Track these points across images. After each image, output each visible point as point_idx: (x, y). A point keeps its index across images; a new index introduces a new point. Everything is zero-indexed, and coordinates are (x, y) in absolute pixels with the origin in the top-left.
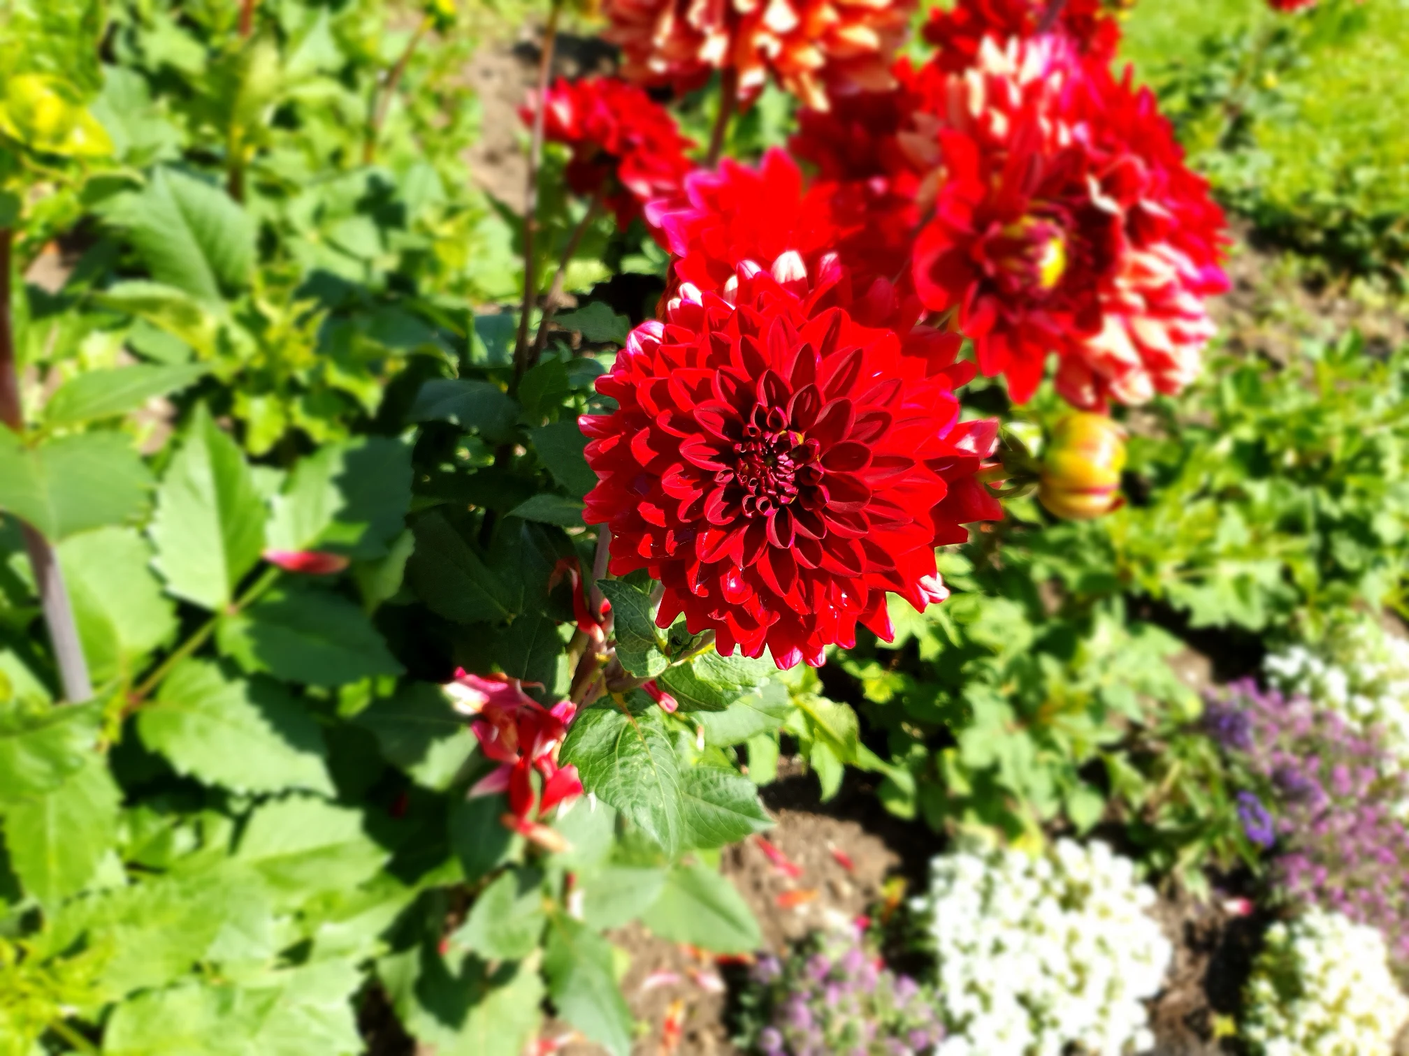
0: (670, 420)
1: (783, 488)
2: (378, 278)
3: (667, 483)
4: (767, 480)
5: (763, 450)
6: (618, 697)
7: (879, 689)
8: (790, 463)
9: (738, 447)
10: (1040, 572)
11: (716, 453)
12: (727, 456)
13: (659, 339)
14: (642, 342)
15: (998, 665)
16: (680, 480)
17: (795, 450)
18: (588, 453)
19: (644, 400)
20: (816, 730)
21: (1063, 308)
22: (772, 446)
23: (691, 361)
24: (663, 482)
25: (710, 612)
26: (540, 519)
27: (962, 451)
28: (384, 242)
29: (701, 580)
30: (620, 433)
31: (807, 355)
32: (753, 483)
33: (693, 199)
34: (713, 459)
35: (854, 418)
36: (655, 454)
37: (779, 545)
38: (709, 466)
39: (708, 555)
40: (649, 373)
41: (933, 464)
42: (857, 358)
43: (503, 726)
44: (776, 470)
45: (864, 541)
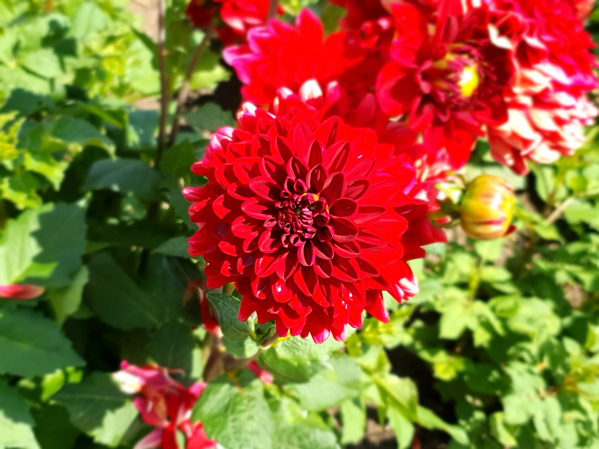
0: (236, 189)
1: (306, 228)
2: (60, 90)
3: (235, 229)
4: (296, 224)
5: (293, 206)
6: (231, 375)
7: (446, 371)
8: (310, 213)
9: (279, 205)
10: (561, 277)
11: (266, 209)
12: (273, 211)
13: (231, 138)
14: (220, 140)
15: (533, 348)
16: (243, 227)
17: (312, 205)
18: (191, 211)
19: (220, 179)
20: (389, 399)
21: (479, 108)
22: (298, 203)
23: (248, 154)
24: (232, 229)
25: (268, 309)
26: (176, 254)
27: (419, 201)
28: (63, 66)
29: (261, 289)
30: (207, 198)
31: (316, 147)
32: (287, 227)
33: (254, 47)
34: (265, 212)
35: (346, 185)
36: (229, 211)
37: (305, 264)
38: (261, 217)
39: (262, 272)
40: (224, 161)
41: (399, 210)
42: (347, 147)
43: (156, 400)
44: (302, 218)
45: (358, 259)
